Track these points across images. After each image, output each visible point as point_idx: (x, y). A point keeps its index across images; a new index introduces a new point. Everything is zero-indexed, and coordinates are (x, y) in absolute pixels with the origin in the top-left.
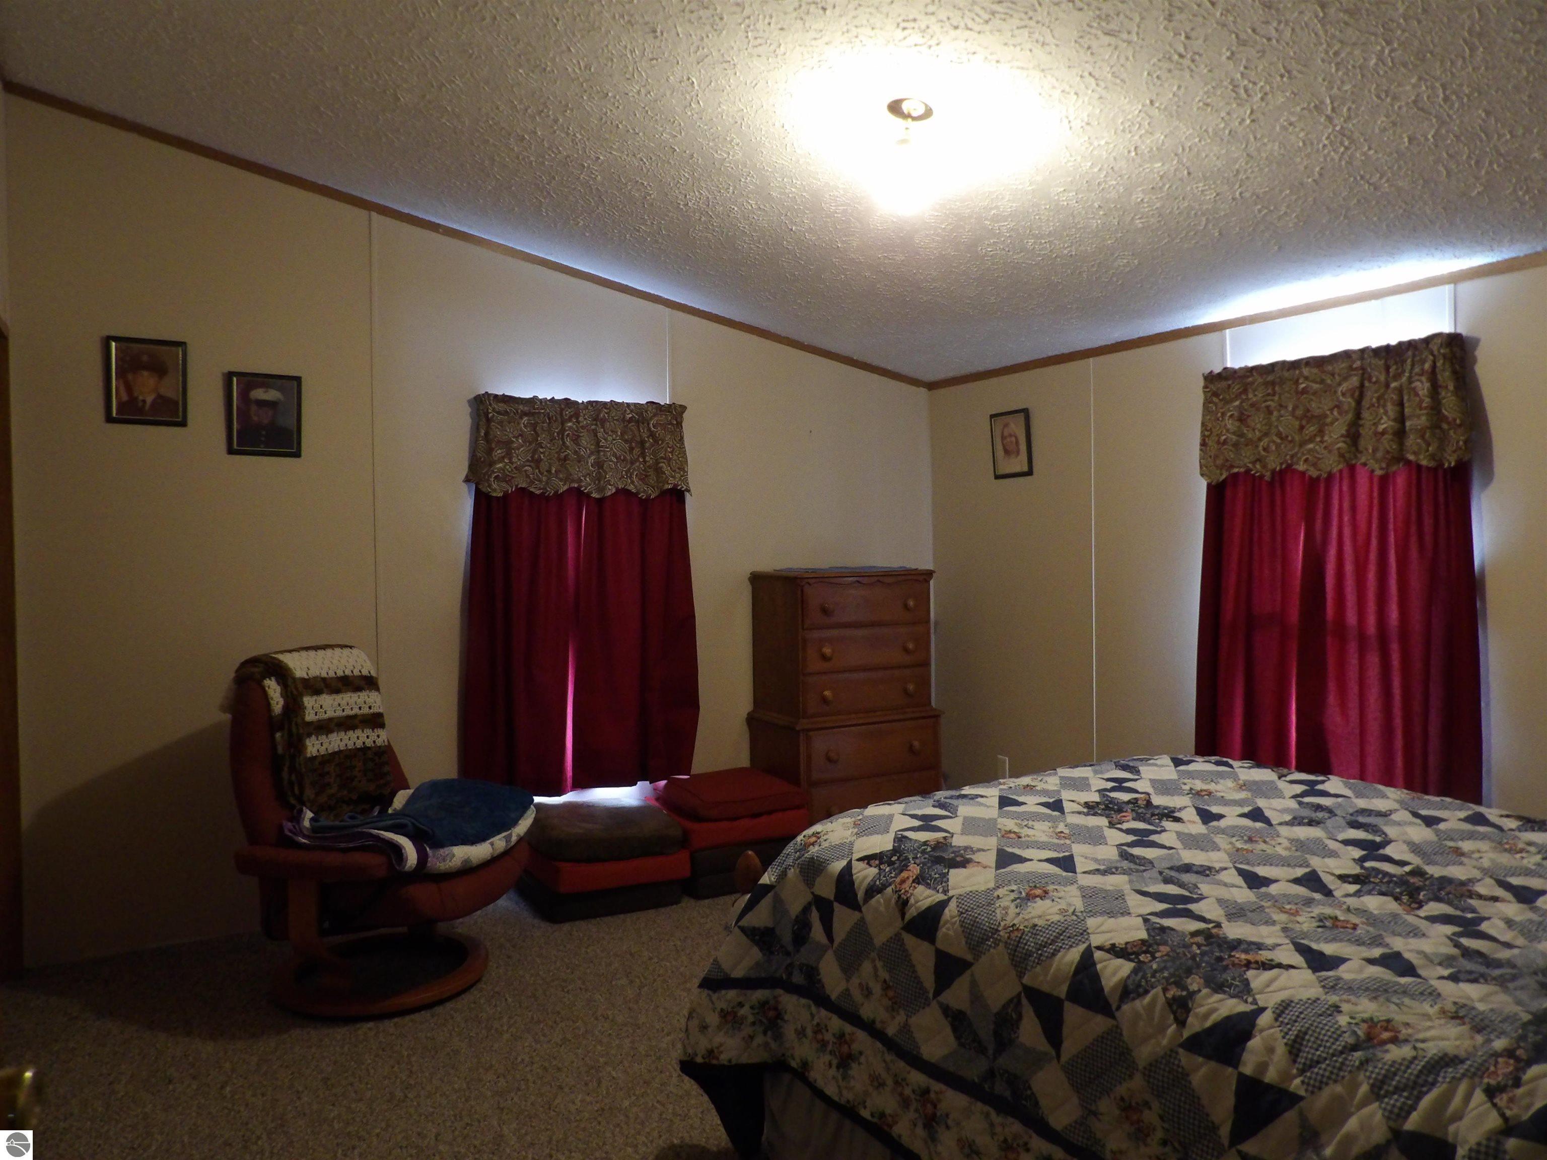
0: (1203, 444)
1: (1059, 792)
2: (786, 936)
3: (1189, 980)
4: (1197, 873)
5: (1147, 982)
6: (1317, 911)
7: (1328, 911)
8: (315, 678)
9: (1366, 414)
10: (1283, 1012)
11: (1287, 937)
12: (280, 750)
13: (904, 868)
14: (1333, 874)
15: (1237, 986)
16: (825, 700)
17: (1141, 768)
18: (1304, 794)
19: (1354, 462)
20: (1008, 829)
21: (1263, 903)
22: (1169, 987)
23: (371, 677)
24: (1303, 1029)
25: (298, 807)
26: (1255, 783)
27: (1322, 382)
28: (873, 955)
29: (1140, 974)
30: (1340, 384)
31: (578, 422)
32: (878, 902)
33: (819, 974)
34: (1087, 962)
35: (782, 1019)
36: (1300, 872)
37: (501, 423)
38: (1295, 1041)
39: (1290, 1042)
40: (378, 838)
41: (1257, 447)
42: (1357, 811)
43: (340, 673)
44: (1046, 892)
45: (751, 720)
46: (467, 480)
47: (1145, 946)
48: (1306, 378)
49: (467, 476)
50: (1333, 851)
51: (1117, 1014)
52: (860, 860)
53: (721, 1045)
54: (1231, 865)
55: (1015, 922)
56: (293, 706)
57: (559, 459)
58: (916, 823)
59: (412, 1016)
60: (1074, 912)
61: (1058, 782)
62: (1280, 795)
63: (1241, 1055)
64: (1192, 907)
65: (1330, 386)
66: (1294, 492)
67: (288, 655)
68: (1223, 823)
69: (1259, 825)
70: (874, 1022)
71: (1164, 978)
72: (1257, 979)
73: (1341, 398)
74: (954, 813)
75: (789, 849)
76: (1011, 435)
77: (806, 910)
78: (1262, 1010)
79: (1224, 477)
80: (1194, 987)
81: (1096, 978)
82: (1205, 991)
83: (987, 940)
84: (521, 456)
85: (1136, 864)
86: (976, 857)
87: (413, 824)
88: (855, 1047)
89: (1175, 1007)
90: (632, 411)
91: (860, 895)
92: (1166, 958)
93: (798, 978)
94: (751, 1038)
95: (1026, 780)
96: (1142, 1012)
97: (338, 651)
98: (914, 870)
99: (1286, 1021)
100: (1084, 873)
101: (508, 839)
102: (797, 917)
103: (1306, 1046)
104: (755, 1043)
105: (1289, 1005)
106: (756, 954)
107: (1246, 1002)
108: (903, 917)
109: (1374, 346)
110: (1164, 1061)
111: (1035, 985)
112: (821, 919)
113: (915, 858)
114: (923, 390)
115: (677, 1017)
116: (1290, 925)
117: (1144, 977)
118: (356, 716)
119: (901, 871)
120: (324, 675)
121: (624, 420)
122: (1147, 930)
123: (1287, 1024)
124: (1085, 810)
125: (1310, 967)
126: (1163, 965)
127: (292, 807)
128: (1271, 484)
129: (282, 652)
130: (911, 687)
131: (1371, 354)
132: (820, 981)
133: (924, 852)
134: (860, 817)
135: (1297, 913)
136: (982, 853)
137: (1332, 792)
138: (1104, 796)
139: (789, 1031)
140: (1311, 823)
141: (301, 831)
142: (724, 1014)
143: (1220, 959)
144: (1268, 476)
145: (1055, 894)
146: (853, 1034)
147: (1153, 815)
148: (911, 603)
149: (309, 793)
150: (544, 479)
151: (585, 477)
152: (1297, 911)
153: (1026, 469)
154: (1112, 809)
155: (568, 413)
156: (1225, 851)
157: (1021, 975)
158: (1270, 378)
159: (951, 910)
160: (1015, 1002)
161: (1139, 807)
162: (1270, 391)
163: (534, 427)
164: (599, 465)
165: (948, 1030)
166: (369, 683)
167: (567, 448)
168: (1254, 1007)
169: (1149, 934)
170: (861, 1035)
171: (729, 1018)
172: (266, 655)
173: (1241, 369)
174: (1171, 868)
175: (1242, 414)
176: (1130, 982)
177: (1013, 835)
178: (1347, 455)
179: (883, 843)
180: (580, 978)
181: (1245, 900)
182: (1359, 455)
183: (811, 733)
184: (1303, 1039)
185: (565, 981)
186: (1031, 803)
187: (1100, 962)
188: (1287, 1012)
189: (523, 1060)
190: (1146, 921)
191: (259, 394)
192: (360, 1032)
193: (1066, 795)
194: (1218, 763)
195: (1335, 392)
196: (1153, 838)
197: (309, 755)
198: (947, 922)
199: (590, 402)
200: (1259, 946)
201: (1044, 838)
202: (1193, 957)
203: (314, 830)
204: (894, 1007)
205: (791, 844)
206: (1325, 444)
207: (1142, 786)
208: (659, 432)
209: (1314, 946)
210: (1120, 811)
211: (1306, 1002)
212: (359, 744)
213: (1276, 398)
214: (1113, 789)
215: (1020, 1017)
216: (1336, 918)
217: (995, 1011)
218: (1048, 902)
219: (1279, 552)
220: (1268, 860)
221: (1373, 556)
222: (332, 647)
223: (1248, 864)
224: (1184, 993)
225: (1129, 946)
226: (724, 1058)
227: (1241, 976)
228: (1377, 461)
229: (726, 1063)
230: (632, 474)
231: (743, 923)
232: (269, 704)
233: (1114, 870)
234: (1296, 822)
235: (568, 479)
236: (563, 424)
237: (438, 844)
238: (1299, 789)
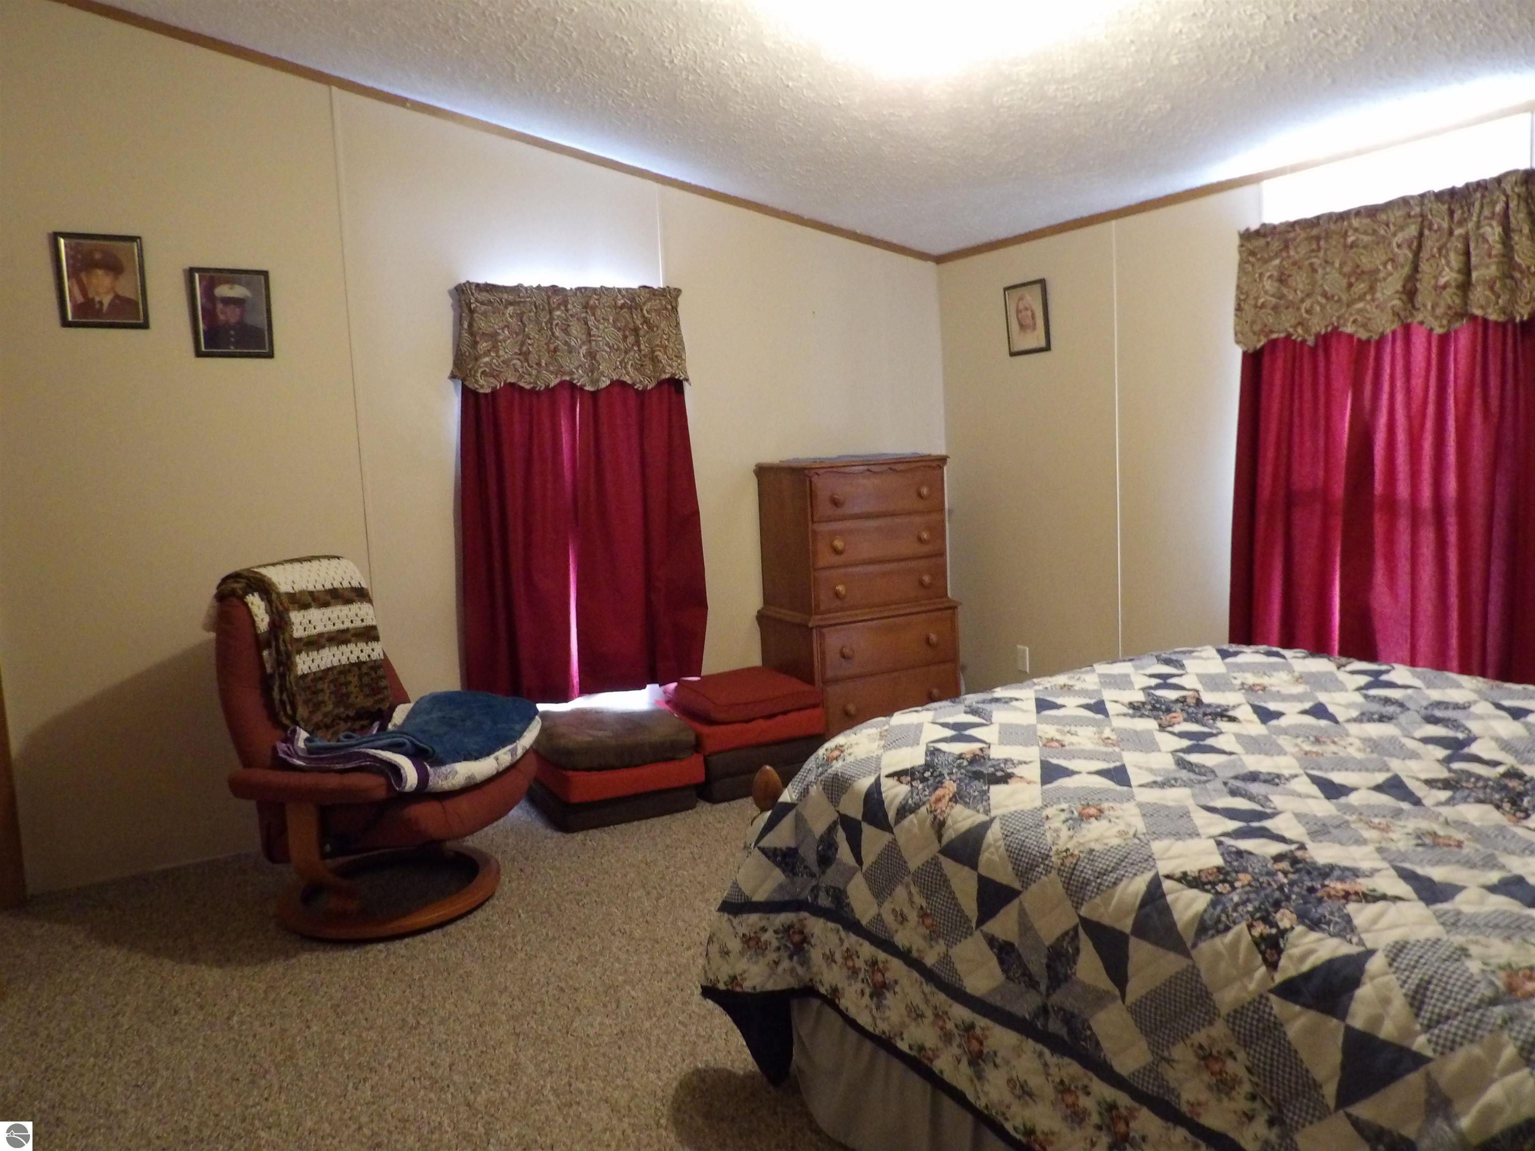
0: (1239, 309)
1: (1099, 692)
2: (810, 855)
3: (1278, 916)
4: (1266, 781)
5: (1228, 916)
6: (1413, 824)
7: (1425, 825)
8: (302, 592)
9: (1424, 267)
10: (1397, 955)
11: (1384, 859)
12: (269, 670)
13: (939, 784)
14: (1418, 779)
15: (1337, 923)
16: (837, 595)
17: (1185, 662)
18: (1368, 686)
19: (1409, 320)
20: (1049, 736)
21: (1347, 817)
22: (1255, 923)
23: (362, 588)
24: (1426, 978)
25: (292, 727)
26: (1312, 675)
27: (1375, 232)
28: (908, 879)
29: (1219, 908)
30: (1394, 235)
31: (567, 310)
32: (912, 822)
33: (847, 897)
34: (1155, 893)
35: (809, 943)
36: (1380, 778)
37: (485, 314)
38: (1416, 992)
39: (1411, 993)
40: (375, 758)
41: (1299, 309)
42: (1431, 705)
43: (328, 586)
44: (1101, 811)
45: (762, 618)
46: (453, 377)
47: (1223, 875)
48: (1356, 230)
49: (452, 372)
50: (1413, 752)
51: (1194, 953)
52: (889, 776)
53: (744, 972)
54: (1301, 771)
55: (1069, 846)
56: (279, 623)
57: (549, 351)
58: (949, 733)
59: (424, 937)
60: (1135, 836)
61: (1097, 680)
62: (1341, 687)
63: (1348, 1005)
64: (1268, 824)
65: (1383, 237)
66: (1341, 357)
67: (271, 568)
68: (1283, 722)
69: (1323, 723)
70: (909, 951)
71: (1248, 912)
72: (1360, 914)
73: (1396, 250)
74: (988, 721)
75: (811, 763)
76: (1026, 309)
77: (831, 829)
78: (1371, 953)
79: (1262, 343)
80: (1285, 924)
81: (1166, 910)
82: (1299, 929)
83: (1038, 866)
84: (508, 349)
85: (1194, 772)
86: (1018, 771)
87: (412, 742)
88: (889, 976)
89: (1263, 947)
90: (623, 296)
91: (891, 814)
92: (1248, 888)
93: (824, 901)
94: (776, 963)
95: (1061, 679)
96: (1224, 951)
97: (325, 562)
98: (950, 787)
99: (1403, 966)
100: (1141, 786)
101: (513, 752)
102: (822, 836)
103: (1432, 998)
104: (780, 969)
105: (1404, 947)
106: (778, 876)
107: (1350, 942)
108: (940, 841)
109: (1436, 190)
110: (1252, 1008)
111: (1095, 917)
112: (848, 839)
113: (951, 774)
114: (930, 264)
115: (697, 930)
116: (1384, 844)
117: (1224, 910)
118: (347, 630)
119: (936, 789)
120: (311, 588)
121: (615, 306)
122: (1222, 854)
123: (1405, 970)
124: (1131, 711)
125: (1421, 898)
126: (1245, 897)
127: (285, 728)
128: (1314, 350)
129: (265, 566)
130: (927, 579)
131: (1433, 198)
132: (848, 905)
133: (959, 767)
134: (887, 727)
135: (1386, 829)
136: (1024, 766)
137: (1399, 682)
138: (1149, 695)
139: (816, 955)
140: (1382, 719)
141: (296, 753)
142: (746, 940)
143: (1312, 890)
144: (1311, 342)
145: (1112, 813)
146: (887, 961)
147: (1205, 714)
148: (925, 491)
149: (302, 712)
150: (534, 372)
151: (577, 369)
152: (1388, 826)
153: (1043, 343)
154: (1159, 709)
155: (555, 300)
156: (1293, 755)
157: (1077, 906)
158: (1315, 232)
159: (994, 833)
160: (1072, 935)
161: (1189, 706)
162: (1314, 246)
163: (520, 316)
164: (591, 355)
165: (994, 962)
166: (360, 595)
167: (557, 338)
168: (1361, 949)
169: (1224, 859)
170: (896, 964)
171: (752, 943)
172: (248, 570)
173: (1281, 224)
174: (1236, 778)
175: (1282, 274)
176: (1206, 917)
177: (1055, 744)
178: (1402, 314)
179: (914, 757)
180: (595, 891)
181: (1327, 814)
182: (1415, 313)
183: (825, 630)
184: (1426, 989)
185: (579, 894)
186: (1071, 705)
187: (1171, 893)
188: (1402, 955)
189: (538, 980)
190: (1219, 844)
191: (223, 291)
192: (369, 955)
193: (1108, 695)
194: (1269, 654)
195: (1390, 244)
196: (1210, 741)
197: (300, 673)
198: (990, 846)
199: (579, 289)
200: (1355, 873)
201: (1089, 746)
202: (1281, 888)
203: (310, 751)
204: (933, 936)
205: (812, 758)
206: (1376, 303)
207: (1189, 681)
208: (653, 317)
209: (1420, 871)
210: (1168, 711)
211: (1425, 944)
212: (354, 659)
213: (1321, 254)
214: (1158, 687)
215: (1077, 951)
216: (1434, 835)
217: (1047, 944)
218: (1104, 823)
219: (1322, 422)
220: (1343, 764)
221: (1429, 424)
222: (318, 558)
223: (1320, 769)
224: (1274, 931)
225: (1202, 874)
226: (747, 986)
227: (1340, 909)
228: (1436, 318)
229: (749, 991)
230: (626, 363)
231: (764, 843)
232: (253, 622)
233: (1173, 782)
234: (1365, 719)
235: (560, 371)
236: (550, 312)
237: (439, 762)
238: (1363, 680)
